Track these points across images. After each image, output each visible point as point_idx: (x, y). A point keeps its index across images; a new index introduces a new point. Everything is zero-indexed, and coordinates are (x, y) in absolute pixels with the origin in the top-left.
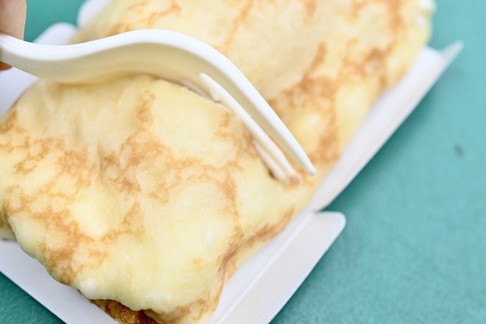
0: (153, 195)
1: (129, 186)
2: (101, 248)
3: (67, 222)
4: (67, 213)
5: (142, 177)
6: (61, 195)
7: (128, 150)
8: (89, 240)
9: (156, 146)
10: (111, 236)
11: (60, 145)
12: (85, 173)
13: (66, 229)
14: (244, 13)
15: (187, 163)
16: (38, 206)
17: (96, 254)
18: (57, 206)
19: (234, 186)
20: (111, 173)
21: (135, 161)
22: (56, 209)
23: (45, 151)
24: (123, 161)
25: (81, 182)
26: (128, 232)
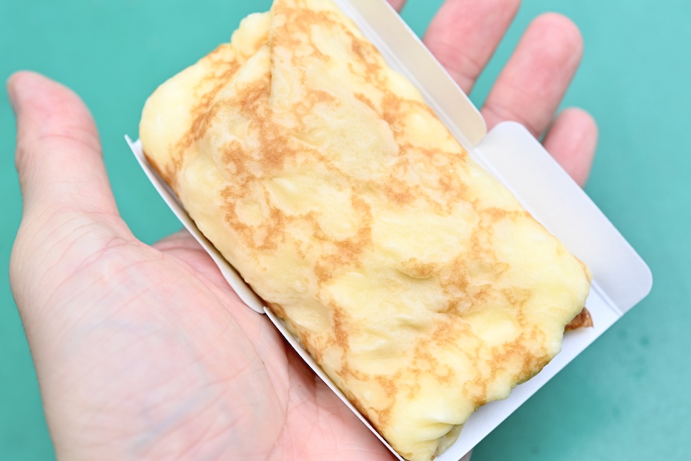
0: (498, 276)
1: (481, 294)
2: (528, 330)
3: (502, 351)
4: (494, 350)
5: (477, 282)
6: (477, 350)
7: (451, 289)
8: (521, 337)
9: (457, 264)
10: (521, 320)
11: (423, 343)
12: (457, 326)
13: (508, 353)
14: (322, 159)
15: (475, 242)
16: (486, 372)
17: (534, 335)
18: (486, 356)
19: (495, 209)
20: (463, 307)
21: (462, 285)
22: (490, 358)
23: (427, 357)
24: (459, 295)
25: (467, 332)
26: (522, 303)
